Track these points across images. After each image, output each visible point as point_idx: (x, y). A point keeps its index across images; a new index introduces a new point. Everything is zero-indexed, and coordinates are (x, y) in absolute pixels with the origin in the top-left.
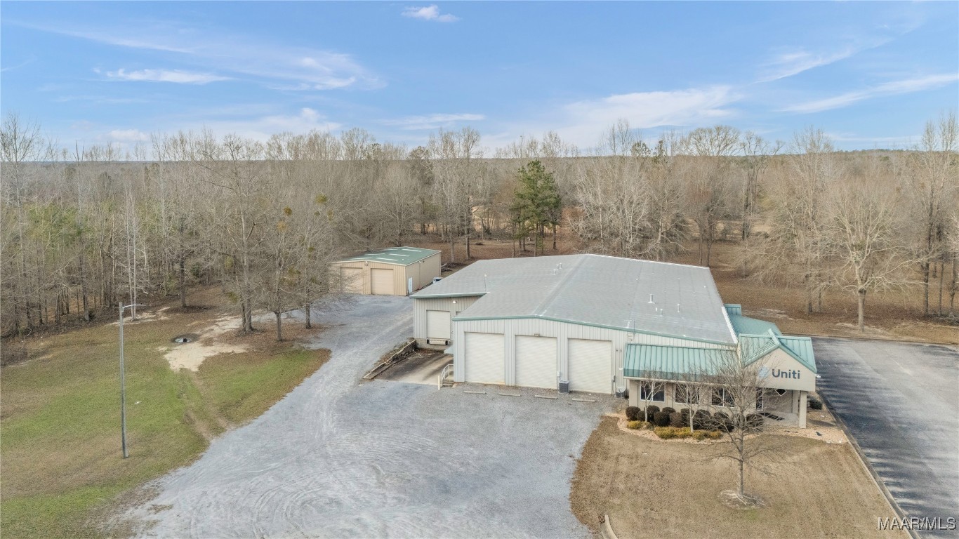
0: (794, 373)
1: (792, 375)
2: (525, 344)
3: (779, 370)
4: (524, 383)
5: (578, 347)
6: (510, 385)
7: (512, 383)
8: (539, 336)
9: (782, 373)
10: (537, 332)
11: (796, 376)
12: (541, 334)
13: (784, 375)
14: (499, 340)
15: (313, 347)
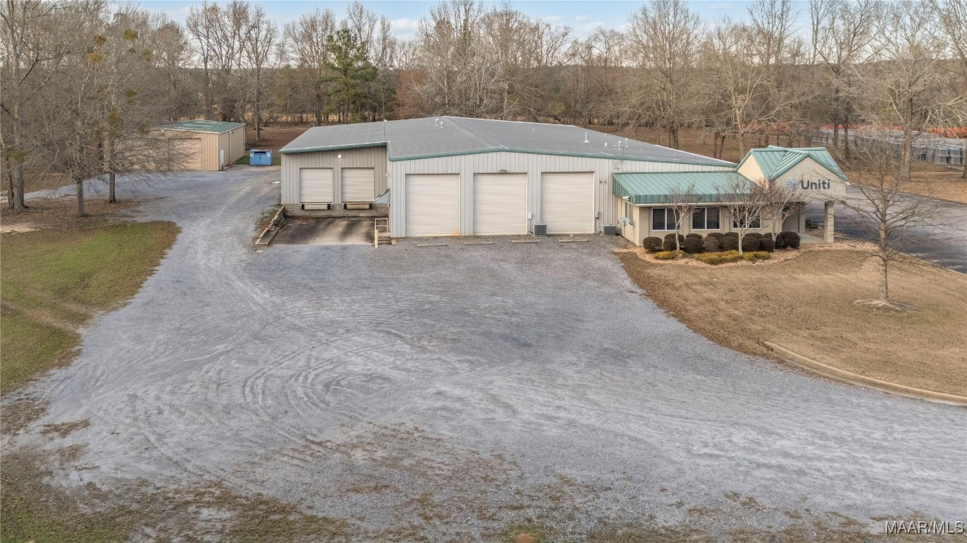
0: (824, 183)
1: (822, 185)
2: (486, 184)
3: (808, 181)
4: (485, 230)
5: (554, 183)
6: (467, 235)
7: (469, 232)
8: (504, 173)
9: (812, 184)
10: (503, 168)
11: (826, 186)
12: (508, 170)
13: (814, 186)
14: (452, 183)
15: (140, 219)
